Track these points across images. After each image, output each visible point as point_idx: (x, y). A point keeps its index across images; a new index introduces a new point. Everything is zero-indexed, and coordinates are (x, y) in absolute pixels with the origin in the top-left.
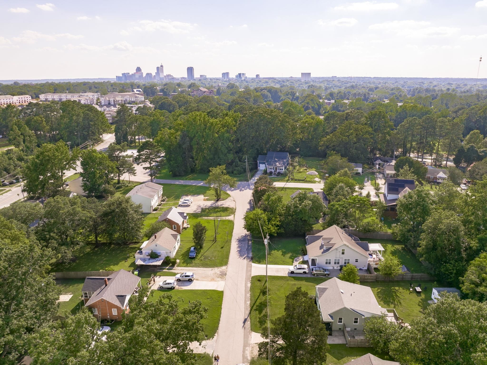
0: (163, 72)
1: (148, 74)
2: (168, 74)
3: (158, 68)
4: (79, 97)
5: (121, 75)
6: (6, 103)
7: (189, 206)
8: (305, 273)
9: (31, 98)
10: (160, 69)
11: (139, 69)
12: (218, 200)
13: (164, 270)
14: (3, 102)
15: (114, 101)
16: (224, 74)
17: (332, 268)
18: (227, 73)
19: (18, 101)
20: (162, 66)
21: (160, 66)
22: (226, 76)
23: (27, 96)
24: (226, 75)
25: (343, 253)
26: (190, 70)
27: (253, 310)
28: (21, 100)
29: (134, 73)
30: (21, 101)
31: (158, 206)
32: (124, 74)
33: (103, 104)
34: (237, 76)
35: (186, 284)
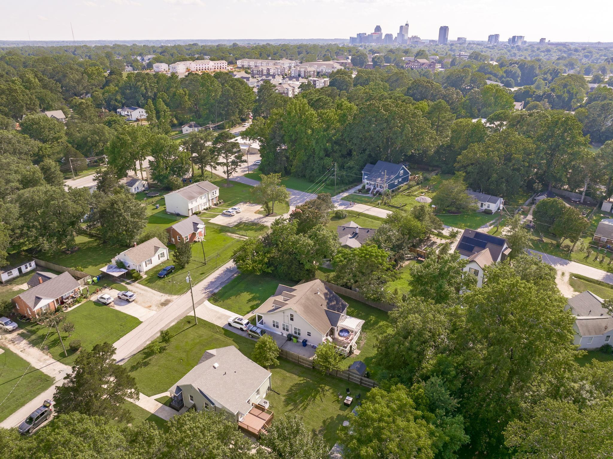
0: (407, 32)
1: (389, 36)
2: (414, 35)
3: (401, 27)
4: (274, 64)
5: (356, 36)
6: (201, 68)
7: (232, 216)
8: (241, 329)
9: (227, 64)
10: (404, 29)
11: (378, 29)
12: (267, 216)
13: (122, 283)
14: (207, 67)
15: (305, 72)
16: (491, 37)
17: (281, 334)
18: (497, 36)
19: (214, 67)
20: (407, 25)
21: (404, 25)
22: (494, 40)
23: (224, 61)
24: (494, 38)
25: (292, 319)
26: (444, 30)
27: (142, 352)
28: (216, 65)
29: (372, 34)
30: (216, 67)
31: (204, 209)
32: (359, 35)
33: (293, 75)
34: (509, 40)
35: (122, 304)
